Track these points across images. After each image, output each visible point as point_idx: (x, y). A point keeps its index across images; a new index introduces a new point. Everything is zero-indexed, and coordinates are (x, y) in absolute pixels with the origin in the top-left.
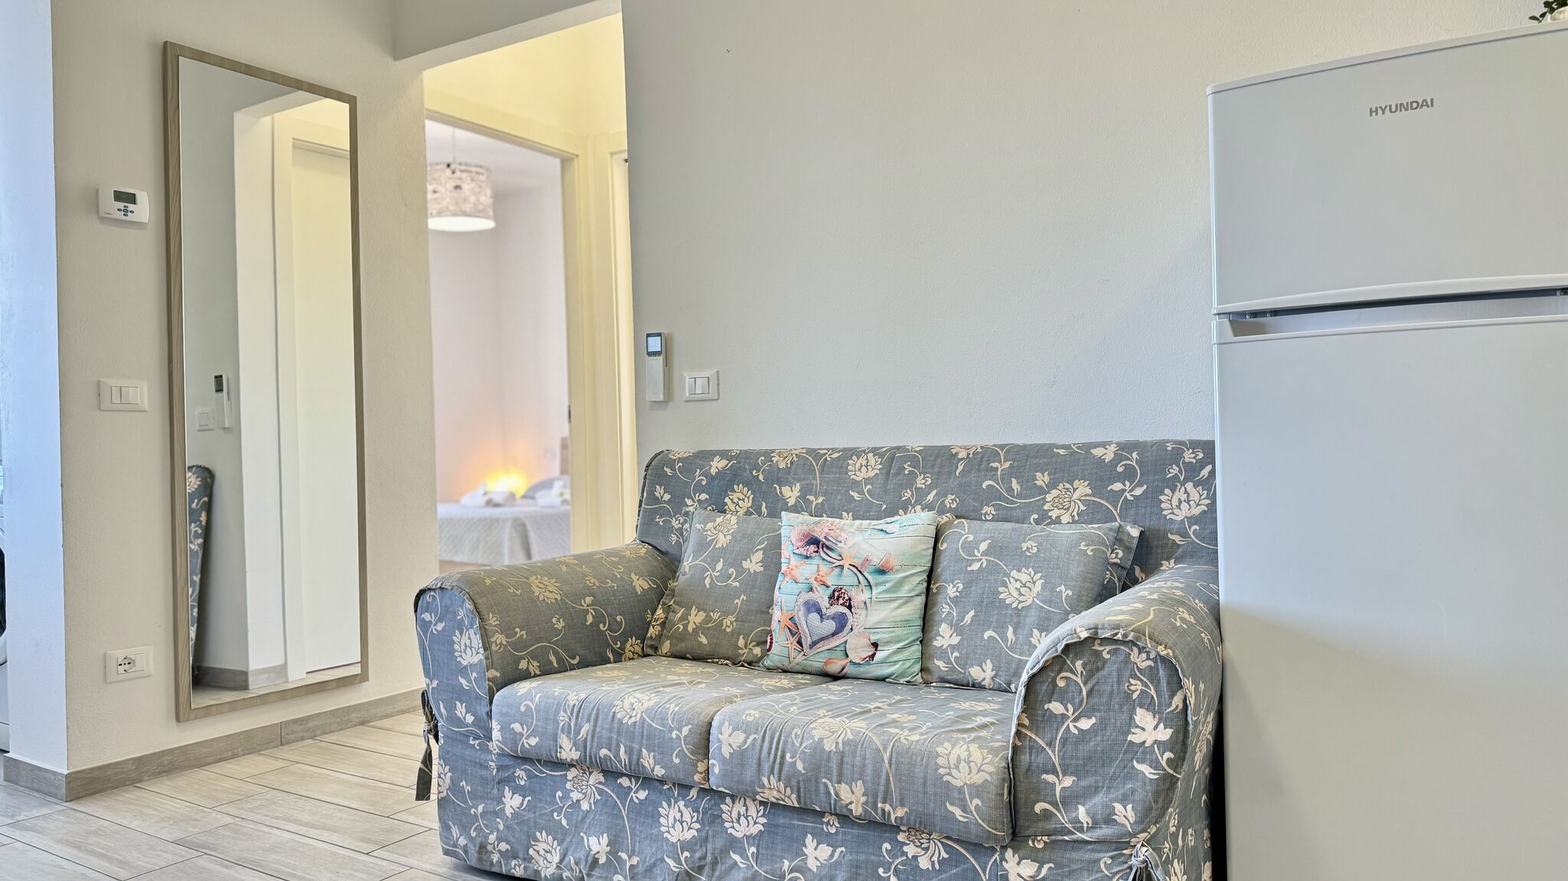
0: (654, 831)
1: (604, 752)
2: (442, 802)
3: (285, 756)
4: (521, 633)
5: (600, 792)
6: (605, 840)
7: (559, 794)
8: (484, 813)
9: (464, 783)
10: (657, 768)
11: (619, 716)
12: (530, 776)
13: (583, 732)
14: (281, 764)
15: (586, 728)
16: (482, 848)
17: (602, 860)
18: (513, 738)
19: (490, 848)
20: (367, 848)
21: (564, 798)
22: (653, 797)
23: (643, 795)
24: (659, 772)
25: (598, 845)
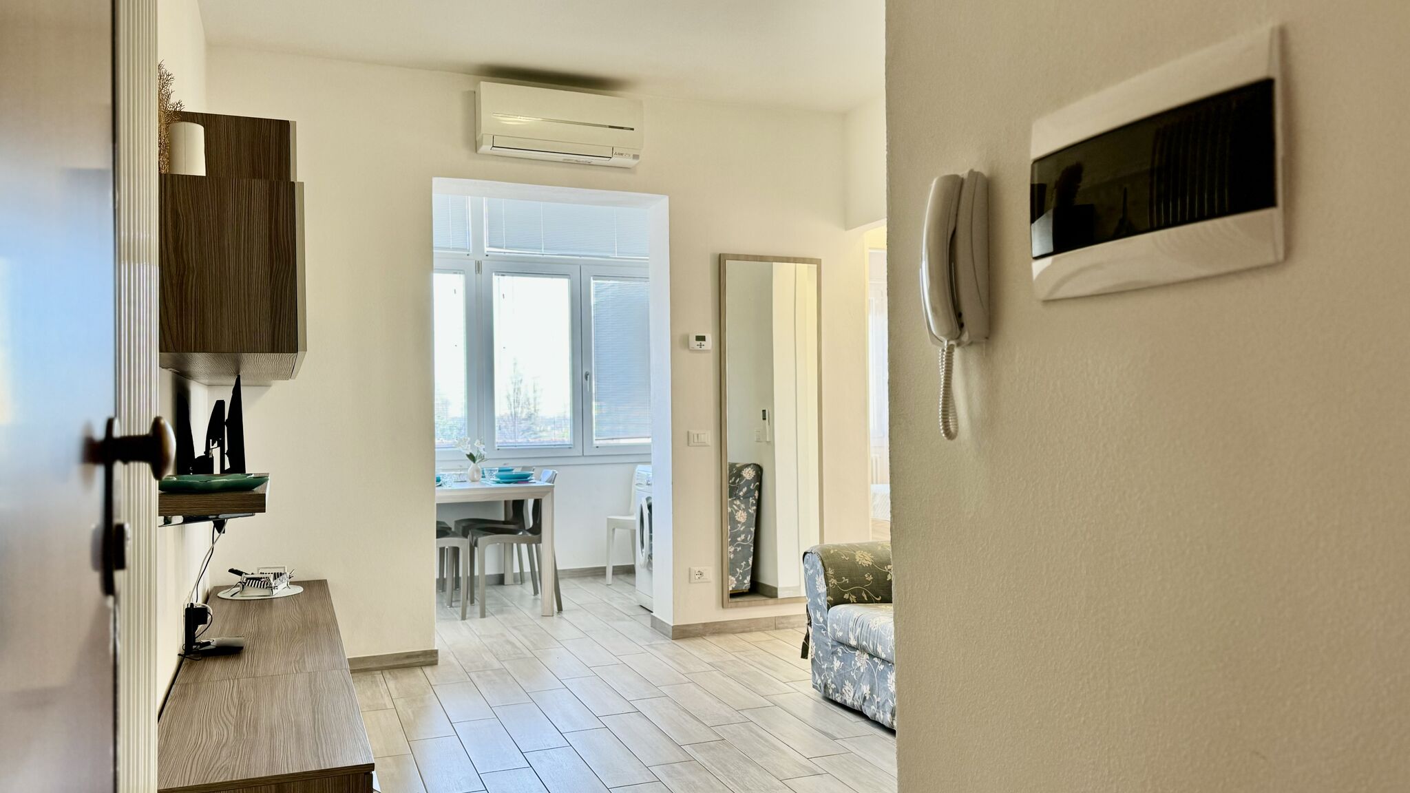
0: (885, 686)
1: (864, 643)
2: (813, 661)
3: (774, 635)
4: (846, 580)
5: (868, 663)
6: (868, 688)
7: (853, 662)
8: (827, 668)
9: (820, 652)
10: (883, 653)
11: (870, 626)
12: (843, 652)
13: (857, 632)
14: (769, 638)
15: (859, 630)
16: (826, 686)
17: (867, 698)
18: (834, 631)
19: (828, 686)
20: (785, 680)
21: (855, 665)
22: (886, 669)
23: (882, 667)
24: (884, 656)
25: (866, 689)
